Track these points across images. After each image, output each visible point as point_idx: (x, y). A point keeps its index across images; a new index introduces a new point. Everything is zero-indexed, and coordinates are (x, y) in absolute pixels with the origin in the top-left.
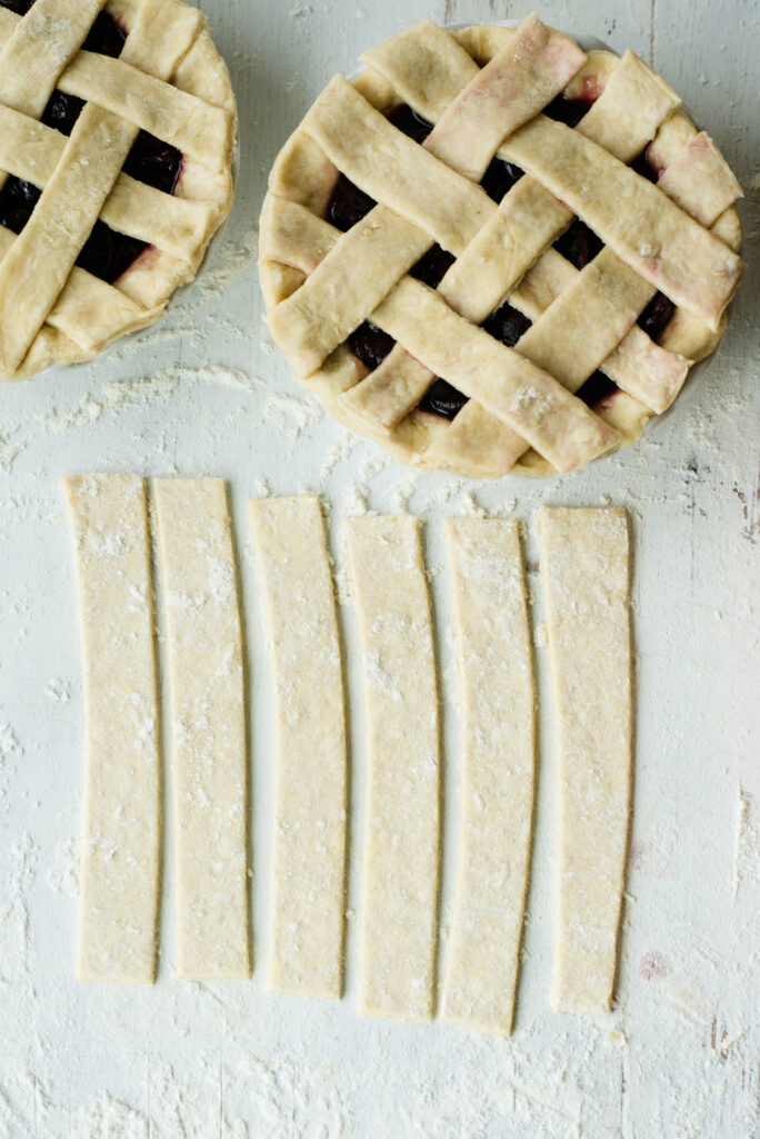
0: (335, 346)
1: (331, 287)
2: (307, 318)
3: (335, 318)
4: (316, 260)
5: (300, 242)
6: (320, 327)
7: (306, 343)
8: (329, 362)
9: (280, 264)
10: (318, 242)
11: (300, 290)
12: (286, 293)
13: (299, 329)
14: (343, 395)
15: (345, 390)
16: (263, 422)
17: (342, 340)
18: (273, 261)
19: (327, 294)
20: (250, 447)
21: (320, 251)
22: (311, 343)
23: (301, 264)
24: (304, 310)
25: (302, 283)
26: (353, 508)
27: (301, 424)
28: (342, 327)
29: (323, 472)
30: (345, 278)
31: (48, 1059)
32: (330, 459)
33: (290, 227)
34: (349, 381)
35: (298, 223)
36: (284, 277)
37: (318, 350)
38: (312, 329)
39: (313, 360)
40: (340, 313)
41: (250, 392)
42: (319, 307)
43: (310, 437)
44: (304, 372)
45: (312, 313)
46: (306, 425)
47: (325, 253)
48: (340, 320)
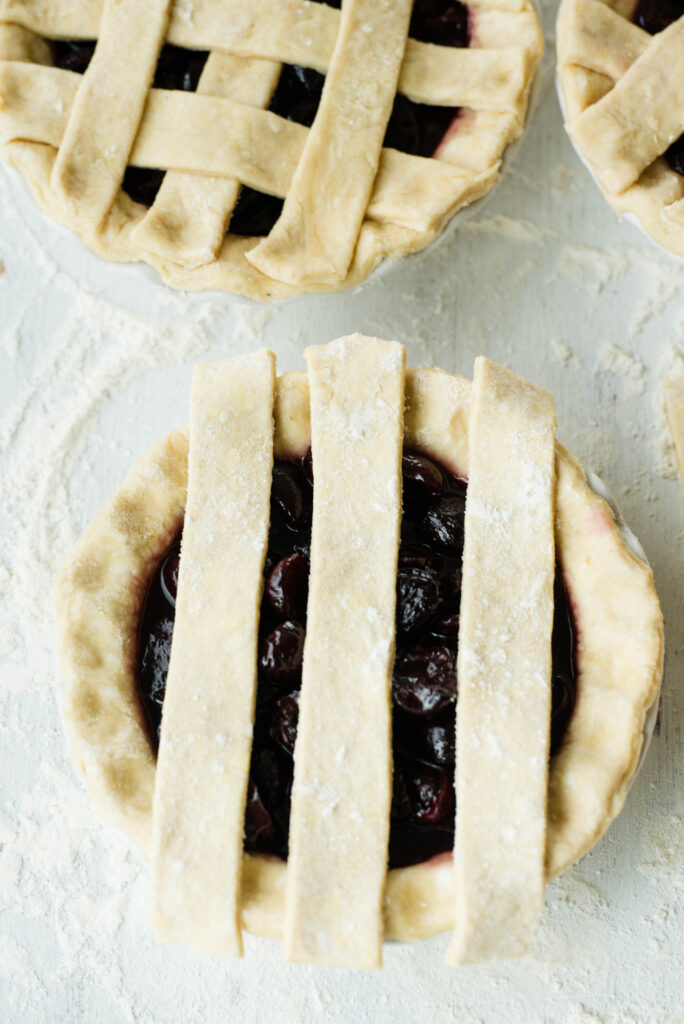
0: (654, 158)
1: (647, 89)
2: (619, 124)
3: (652, 124)
4: (627, 63)
5: (607, 44)
6: (635, 134)
7: (619, 152)
8: (647, 176)
9: (584, 68)
10: (627, 45)
11: (611, 93)
12: (593, 98)
13: (611, 137)
14: (668, 208)
15: (670, 204)
16: (559, 276)
17: (661, 151)
18: (576, 65)
19: (642, 97)
20: (544, 305)
21: (630, 55)
22: (625, 152)
23: (610, 66)
24: (616, 115)
25: (611, 88)
26: (671, 367)
27: (603, 277)
28: (661, 134)
29: (632, 329)
30: (663, 79)
31: (328, 1016)
32: (640, 314)
33: (595, 27)
34: (672, 194)
35: (603, 23)
36: (589, 82)
37: (634, 161)
38: (627, 135)
39: (630, 172)
40: (659, 117)
41: (541, 244)
42: (633, 112)
43: (615, 292)
44: (618, 185)
45: (625, 119)
46: (610, 278)
47: (635, 57)
48: (660, 126)
